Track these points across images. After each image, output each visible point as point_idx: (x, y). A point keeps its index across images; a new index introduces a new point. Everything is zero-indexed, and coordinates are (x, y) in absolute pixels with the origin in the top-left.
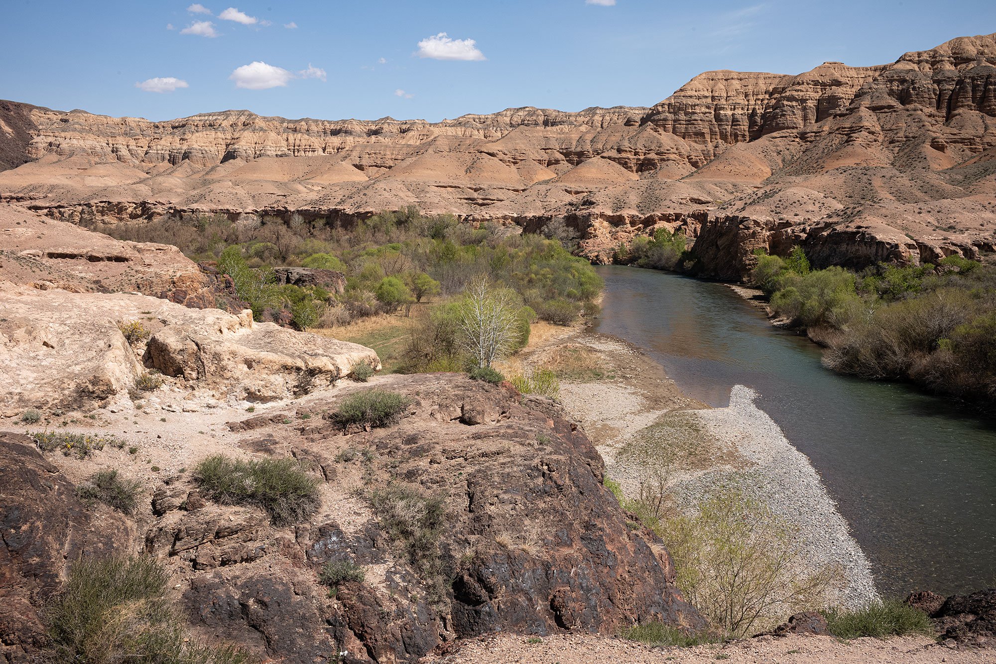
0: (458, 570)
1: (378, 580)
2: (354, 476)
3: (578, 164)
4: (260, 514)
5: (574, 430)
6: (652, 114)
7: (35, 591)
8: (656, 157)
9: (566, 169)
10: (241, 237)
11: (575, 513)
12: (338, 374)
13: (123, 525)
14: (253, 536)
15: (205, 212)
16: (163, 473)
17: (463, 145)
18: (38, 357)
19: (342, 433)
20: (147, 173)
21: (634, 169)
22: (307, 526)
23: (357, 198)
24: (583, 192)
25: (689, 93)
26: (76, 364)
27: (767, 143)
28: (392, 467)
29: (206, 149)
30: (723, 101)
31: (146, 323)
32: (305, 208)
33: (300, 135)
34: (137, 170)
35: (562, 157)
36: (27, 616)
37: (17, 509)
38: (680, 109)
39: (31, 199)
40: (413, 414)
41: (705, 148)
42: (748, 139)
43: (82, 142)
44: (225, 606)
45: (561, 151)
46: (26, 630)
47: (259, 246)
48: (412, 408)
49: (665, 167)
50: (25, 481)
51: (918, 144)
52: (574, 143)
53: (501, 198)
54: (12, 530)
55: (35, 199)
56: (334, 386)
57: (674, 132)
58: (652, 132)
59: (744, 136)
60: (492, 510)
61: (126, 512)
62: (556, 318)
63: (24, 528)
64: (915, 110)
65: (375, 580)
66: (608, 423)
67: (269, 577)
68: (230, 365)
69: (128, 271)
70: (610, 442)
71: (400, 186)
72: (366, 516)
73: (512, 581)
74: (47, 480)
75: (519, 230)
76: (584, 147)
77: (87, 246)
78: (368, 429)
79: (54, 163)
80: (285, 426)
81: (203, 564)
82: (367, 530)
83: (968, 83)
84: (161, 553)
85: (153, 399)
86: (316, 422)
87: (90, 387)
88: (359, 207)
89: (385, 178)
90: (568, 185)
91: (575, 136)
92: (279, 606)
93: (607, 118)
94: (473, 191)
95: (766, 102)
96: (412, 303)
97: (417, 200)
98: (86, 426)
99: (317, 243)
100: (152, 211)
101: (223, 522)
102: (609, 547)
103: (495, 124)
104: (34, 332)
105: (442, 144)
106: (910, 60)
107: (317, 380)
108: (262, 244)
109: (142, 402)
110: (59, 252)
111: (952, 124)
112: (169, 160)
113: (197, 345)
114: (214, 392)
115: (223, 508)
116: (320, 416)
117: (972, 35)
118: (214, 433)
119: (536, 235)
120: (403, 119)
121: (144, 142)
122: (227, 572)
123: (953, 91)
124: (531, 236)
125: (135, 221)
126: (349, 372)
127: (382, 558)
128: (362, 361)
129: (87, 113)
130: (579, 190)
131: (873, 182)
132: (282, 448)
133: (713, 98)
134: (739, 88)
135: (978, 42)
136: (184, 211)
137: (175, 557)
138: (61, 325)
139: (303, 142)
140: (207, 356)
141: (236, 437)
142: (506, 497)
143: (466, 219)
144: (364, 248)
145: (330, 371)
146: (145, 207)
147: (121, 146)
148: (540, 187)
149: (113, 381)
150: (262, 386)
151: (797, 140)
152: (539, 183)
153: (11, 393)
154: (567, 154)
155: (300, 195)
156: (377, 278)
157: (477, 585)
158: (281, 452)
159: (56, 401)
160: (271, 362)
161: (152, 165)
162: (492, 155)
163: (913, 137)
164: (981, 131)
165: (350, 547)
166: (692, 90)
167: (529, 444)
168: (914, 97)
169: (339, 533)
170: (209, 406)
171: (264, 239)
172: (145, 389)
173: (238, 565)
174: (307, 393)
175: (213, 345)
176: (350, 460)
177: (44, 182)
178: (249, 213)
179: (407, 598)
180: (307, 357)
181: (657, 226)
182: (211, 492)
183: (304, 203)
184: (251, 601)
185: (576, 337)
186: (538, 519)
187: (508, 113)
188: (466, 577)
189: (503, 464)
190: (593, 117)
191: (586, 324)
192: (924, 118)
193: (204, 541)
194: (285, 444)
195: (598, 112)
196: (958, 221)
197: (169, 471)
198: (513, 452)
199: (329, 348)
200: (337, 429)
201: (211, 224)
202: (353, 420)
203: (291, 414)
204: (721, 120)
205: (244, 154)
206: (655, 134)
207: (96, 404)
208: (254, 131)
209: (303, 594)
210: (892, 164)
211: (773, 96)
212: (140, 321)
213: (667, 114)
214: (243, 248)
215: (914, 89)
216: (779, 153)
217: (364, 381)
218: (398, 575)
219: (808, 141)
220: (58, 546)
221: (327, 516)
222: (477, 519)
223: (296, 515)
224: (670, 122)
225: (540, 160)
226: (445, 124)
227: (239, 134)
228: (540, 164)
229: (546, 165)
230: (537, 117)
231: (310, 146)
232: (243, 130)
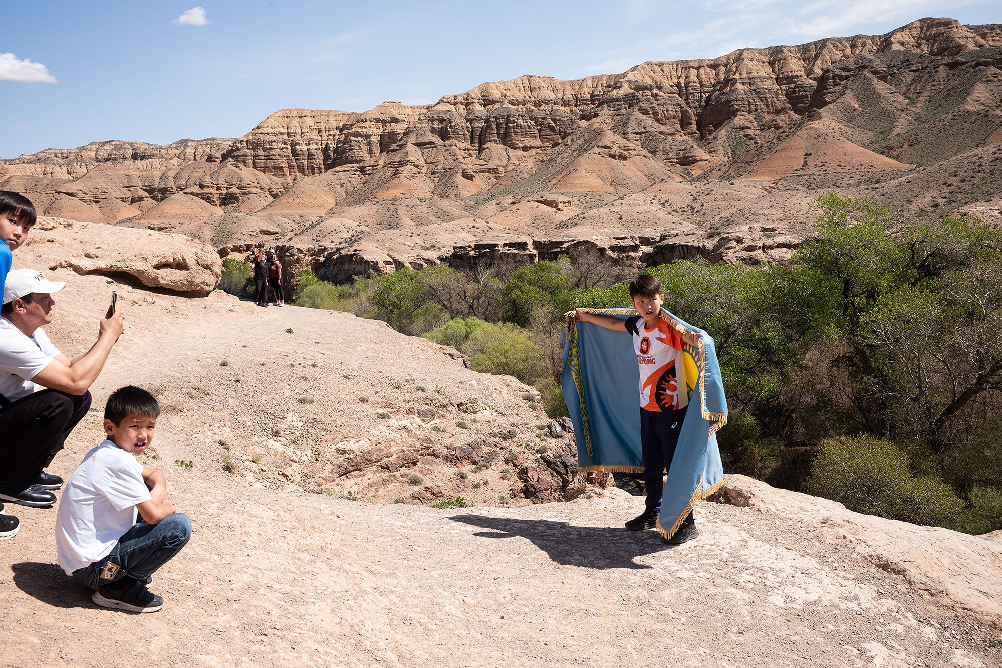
3: (162, 199)
6: (232, 151)
8: (237, 191)
9: (151, 206)
17: (40, 185)
21: (218, 203)
25: (265, 130)
27: (332, 176)
30: (298, 137)
35: (146, 194)
38: (258, 145)
41: (284, 181)
42: (323, 171)
45: (144, 188)
49: (247, 200)
51: (453, 175)
52: (157, 180)
57: (254, 167)
58: (232, 167)
59: (319, 169)
64: (451, 146)
76: (167, 184)
83: (493, 122)
90: (152, 222)
91: (158, 174)
93: (200, 150)
95: (337, 137)
103: (79, 159)
105: (16, 185)
106: (448, 102)
111: (483, 157)
117: (497, 81)
123: (482, 128)
130: (163, 225)
131: (398, 211)
133: (289, 134)
134: (312, 125)
135: (502, 87)
151: (358, 173)
152: (123, 221)
154: (151, 191)
162: (71, 195)
163: (450, 169)
164: (505, 162)
166: (268, 127)
168: (451, 135)
181: (229, 257)
187: (94, 147)
190: (185, 149)
192: (458, 152)
195: (190, 144)
196: (438, 240)
204: (298, 155)
206: (236, 169)
210: (433, 192)
211: (343, 132)
213: (246, 150)
215: (451, 127)
216: (342, 186)
219: (366, 174)
224: (250, 158)
225: (123, 198)
226: (22, 161)
228: (123, 202)
229: (129, 203)
230: (125, 151)
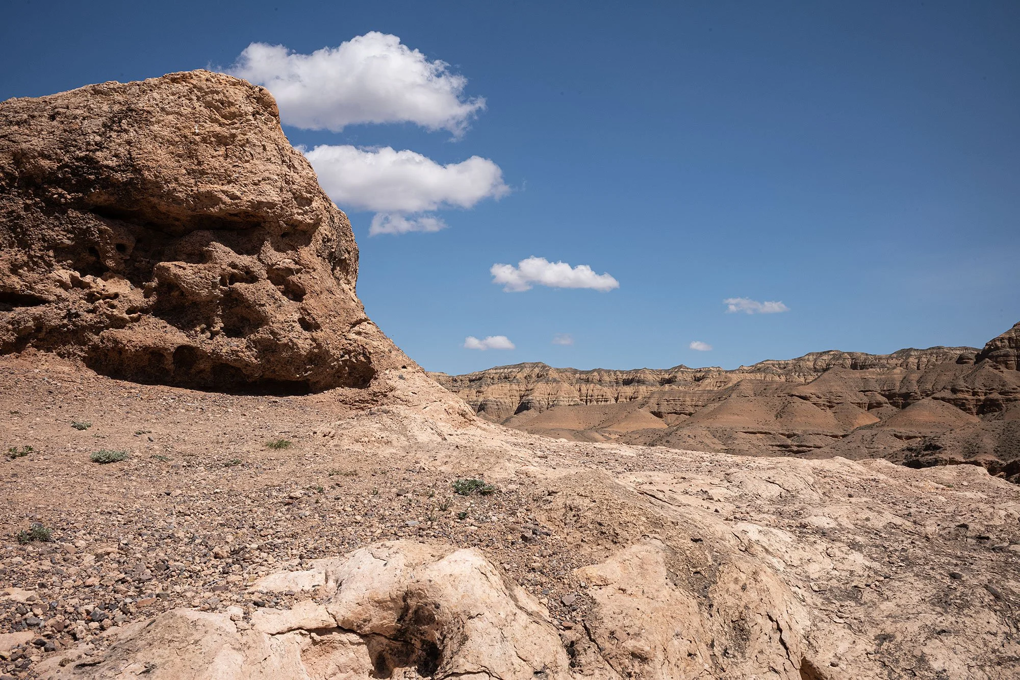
3: (904, 406)
6: (990, 350)
8: (999, 397)
9: (890, 413)
17: (769, 389)
21: (974, 411)
24: (915, 437)
29: (501, 401)
33: (592, 385)
35: (885, 399)
45: (883, 393)
49: (1013, 408)
52: (898, 384)
53: (819, 445)
58: (991, 369)
71: (705, 432)
76: (910, 388)
89: (687, 424)
90: (897, 430)
91: (897, 377)
93: (924, 359)
94: (785, 438)
97: (725, 448)
103: (797, 369)
105: (746, 388)
120: (697, 367)
130: (912, 434)
139: (596, 393)
148: (864, 432)
152: (861, 428)
154: (890, 396)
162: (805, 398)
187: (811, 357)
190: (907, 358)
195: (913, 353)
205: (537, 404)
206: (996, 371)
208: (546, 382)
213: (1008, 349)
224: (1013, 358)
225: (859, 403)
226: (741, 370)
227: (533, 385)
228: (860, 407)
229: (866, 409)
230: (844, 360)
231: (603, 396)
232: (537, 381)
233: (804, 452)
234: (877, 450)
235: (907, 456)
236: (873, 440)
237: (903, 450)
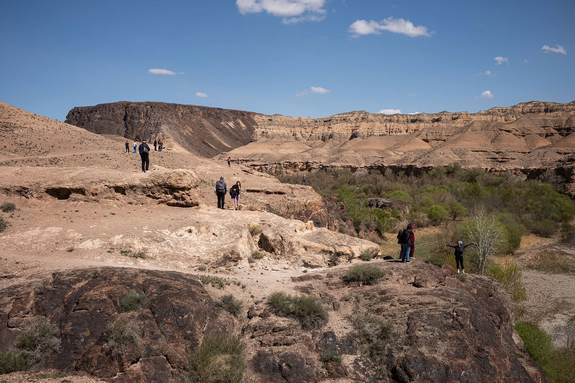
0: (395, 364)
1: (350, 362)
2: (348, 309)
3: (567, 135)
4: (296, 323)
5: (491, 296)
7: (188, 346)
9: (558, 139)
10: (357, 181)
11: (471, 341)
12: (353, 256)
13: (232, 321)
14: (291, 333)
15: (338, 167)
16: (255, 299)
17: (490, 126)
18: (210, 240)
19: (347, 286)
20: (310, 146)
22: (319, 331)
23: (423, 159)
24: (569, 153)
26: (225, 244)
28: (369, 306)
29: (341, 133)
31: (262, 226)
32: (394, 164)
33: (393, 123)
34: (305, 145)
35: (556, 131)
36: (183, 357)
37: (183, 307)
39: (253, 161)
40: (387, 279)
43: (278, 131)
44: (272, 365)
45: (555, 128)
46: (180, 362)
47: (365, 186)
48: (387, 276)
50: (189, 296)
52: (564, 123)
53: (514, 158)
54: (180, 317)
55: (254, 161)
56: (350, 262)
60: (419, 333)
61: (235, 315)
62: (541, 233)
63: (186, 316)
65: (348, 363)
66: (567, 300)
67: (295, 354)
68: (297, 248)
69: (284, 199)
70: (566, 312)
71: (450, 151)
72: (350, 329)
73: (424, 373)
74: (200, 297)
75: (525, 177)
76: (571, 125)
77: (265, 186)
78: (361, 285)
79: (264, 142)
80: (320, 281)
81: (265, 344)
82: (349, 336)
84: (247, 337)
85: (259, 263)
86: (336, 280)
87: (230, 255)
88: (424, 164)
89: (441, 146)
90: (559, 149)
91: (565, 118)
92: (297, 368)
94: (495, 154)
96: (449, 220)
97: (460, 159)
98: (226, 274)
99: (398, 185)
100: (311, 167)
101: (277, 324)
102: (492, 364)
103: (512, 113)
104: (209, 228)
105: (477, 126)
107: (341, 259)
108: (367, 185)
109: (254, 264)
110: (252, 189)
112: (322, 139)
113: (282, 237)
114: (288, 262)
115: (279, 318)
116: (338, 277)
118: (284, 281)
119: (536, 181)
120: (454, 112)
121: (309, 130)
122: (275, 349)
124: (532, 181)
125: (302, 172)
126: (360, 255)
127: (355, 352)
128: (368, 250)
129: (281, 115)
130: (567, 152)
132: (315, 292)
136: (328, 167)
137: (253, 339)
138: (222, 225)
139: (395, 127)
140: (286, 243)
141: (294, 284)
142: (428, 328)
143: (490, 171)
144: (425, 188)
145: (348, 254)
146: (308, 164)
147: (297, 132)
148: (540, 150)
149: (241, 253)
150: (311, 260)
152: (540, 148)
153: (195, 256)
154: (559, 130)
155: (391, 157)
156: (430, 205)
157: (403, 372)
158: (314, 293)
159: (214, 261)
160: (316, 248)
161: (313, 142)
162: (508, 131)
165: (338, 344)
167: (449, 300)
169: (334, 336)
170: (285, 269)
171: (369, 183)
172: (256, 258)
173: (282, 346)
174: (336, 265)
175: (289, 238)
176: (348, 300)
177: (259, 152)
178: (362, 168)
179: (364, 374)
180: (336, 246)
182: (274, 309)
183: (393, 162)
184: (284, 364)
185: (554, 245)
186: (446, 341)
187: (521, 106)
188: (398, 368)
189: (430, 309)
191: (562, 237)
193: (267, 333)
194: (317, 290)
197: (258, 298)
198: (438, 304)
199: (351, 242)
200: (345, 284)
201: (341, 174)
202: (353, 280)
203: (324, 275)
205: (362, 135)
207: (232, 264)
208: (367, 122)
209: (310, 364)
212: (259, 225)
214: (358, 187)
217: (368, 260)
218: (361, 362)
220: (200, 327)
221: (330, 327)
222: (410, 338)
223: (314, 325)
225: (540, 134)
226: (480, 114)
227: (359, 124)
228: (540, 136)
229: (544, 137)
230: (540, 107)
231: (399, 129)
232: (362, 122)
233: (505, 162)
234: (546, 160)
235: (558, 164)
236: (544, 155)
237: (556, 162)
